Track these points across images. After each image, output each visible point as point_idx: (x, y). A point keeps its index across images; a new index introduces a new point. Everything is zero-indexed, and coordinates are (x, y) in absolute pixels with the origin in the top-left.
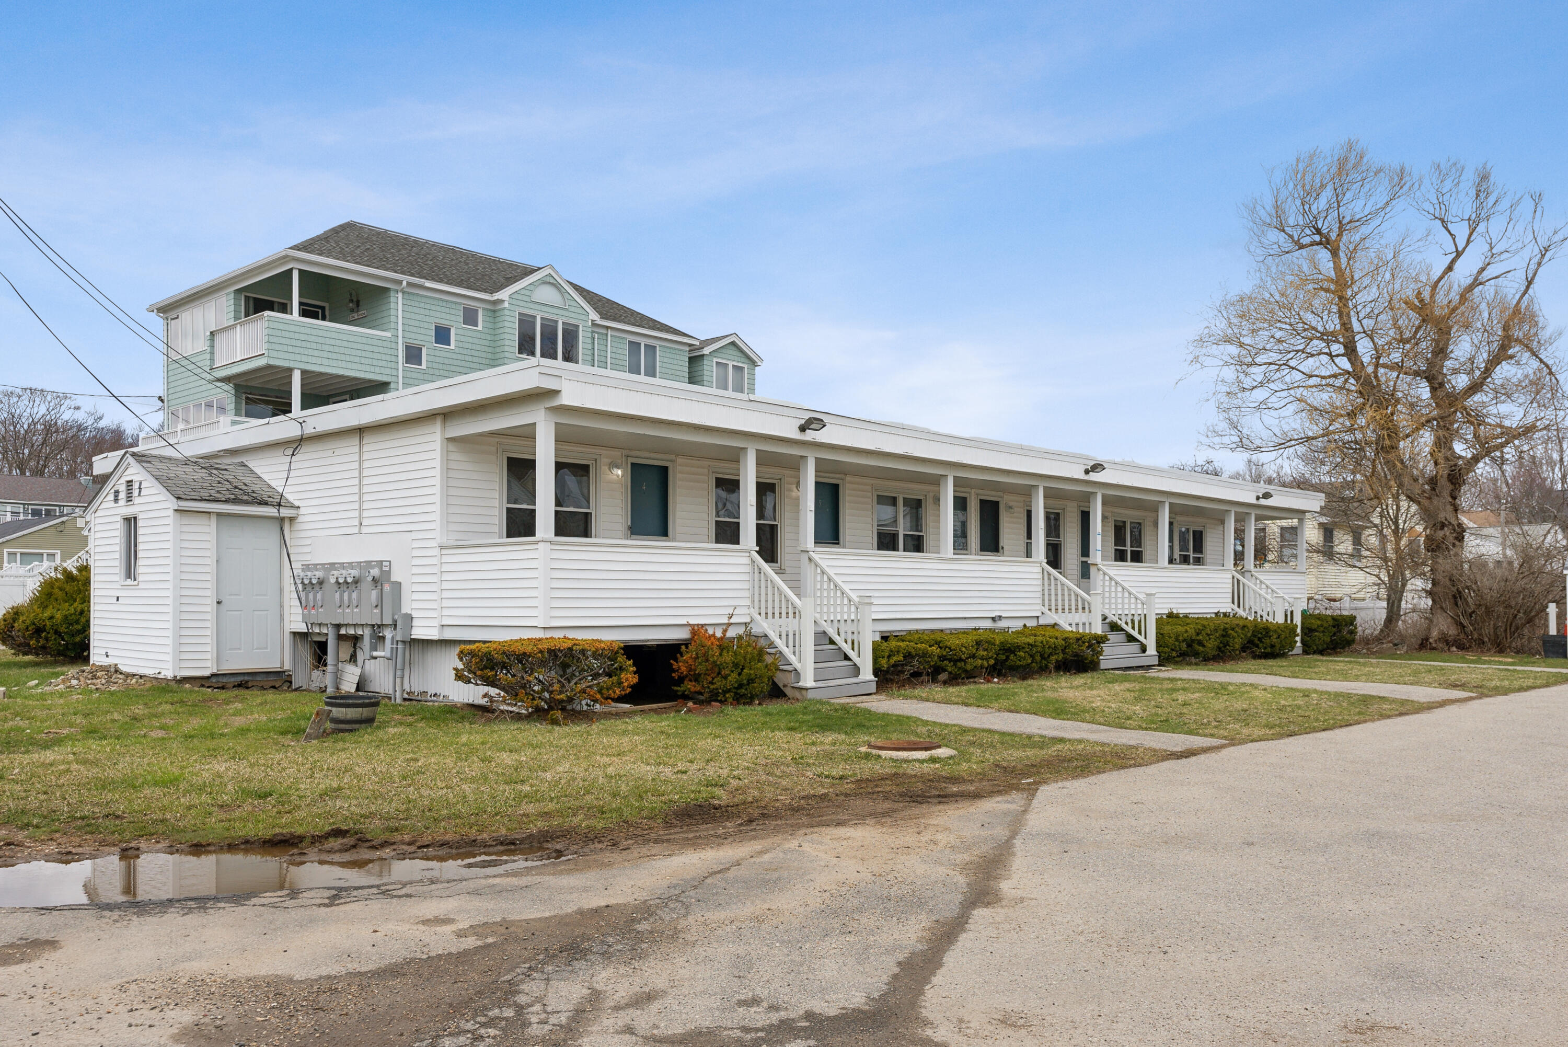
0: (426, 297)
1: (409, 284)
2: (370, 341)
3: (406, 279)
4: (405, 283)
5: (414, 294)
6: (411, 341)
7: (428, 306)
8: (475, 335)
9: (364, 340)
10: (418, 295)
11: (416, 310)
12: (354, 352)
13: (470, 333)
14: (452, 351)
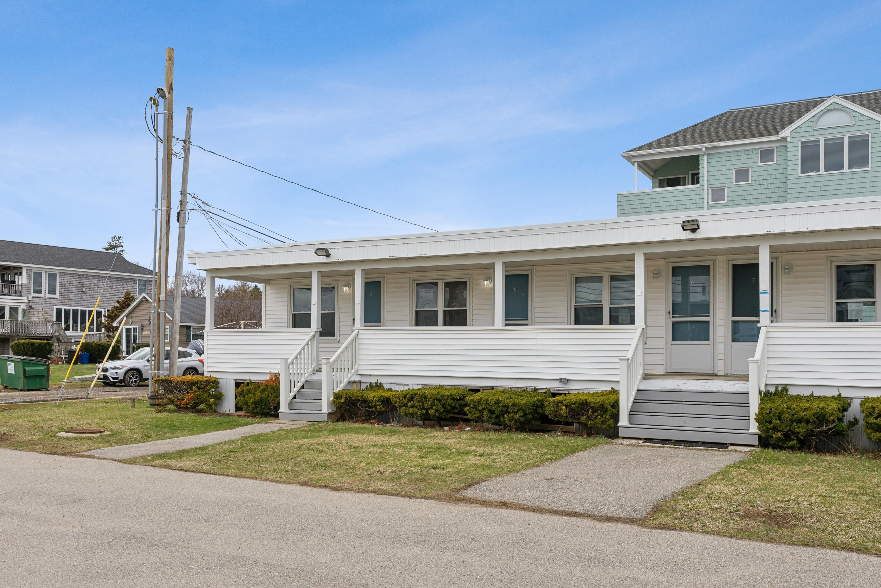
0: (727, 152)
1: (706, 149)
2: (684, 194)
3: (703, 146)
4: (704, 149)
5: (717, 153)
6: (715, 186)
7: (729, 159)
8: (773, 167)
9: (680, 194)
10: (720, 153)
11: (720, 164)
12: (672, 203)
13: (769, 168)
14: (751, 185)
